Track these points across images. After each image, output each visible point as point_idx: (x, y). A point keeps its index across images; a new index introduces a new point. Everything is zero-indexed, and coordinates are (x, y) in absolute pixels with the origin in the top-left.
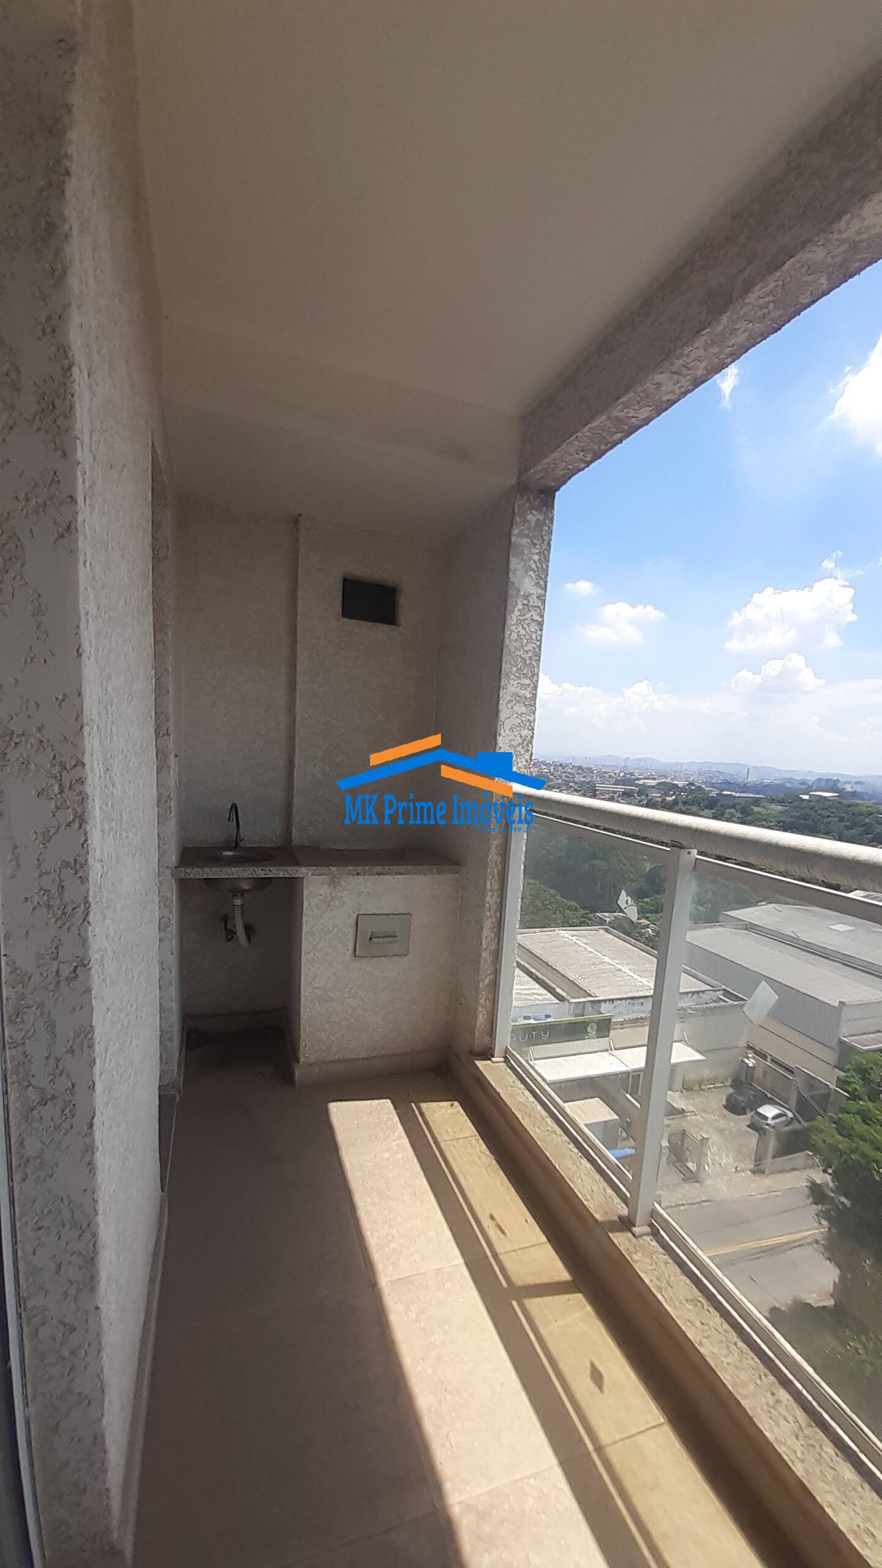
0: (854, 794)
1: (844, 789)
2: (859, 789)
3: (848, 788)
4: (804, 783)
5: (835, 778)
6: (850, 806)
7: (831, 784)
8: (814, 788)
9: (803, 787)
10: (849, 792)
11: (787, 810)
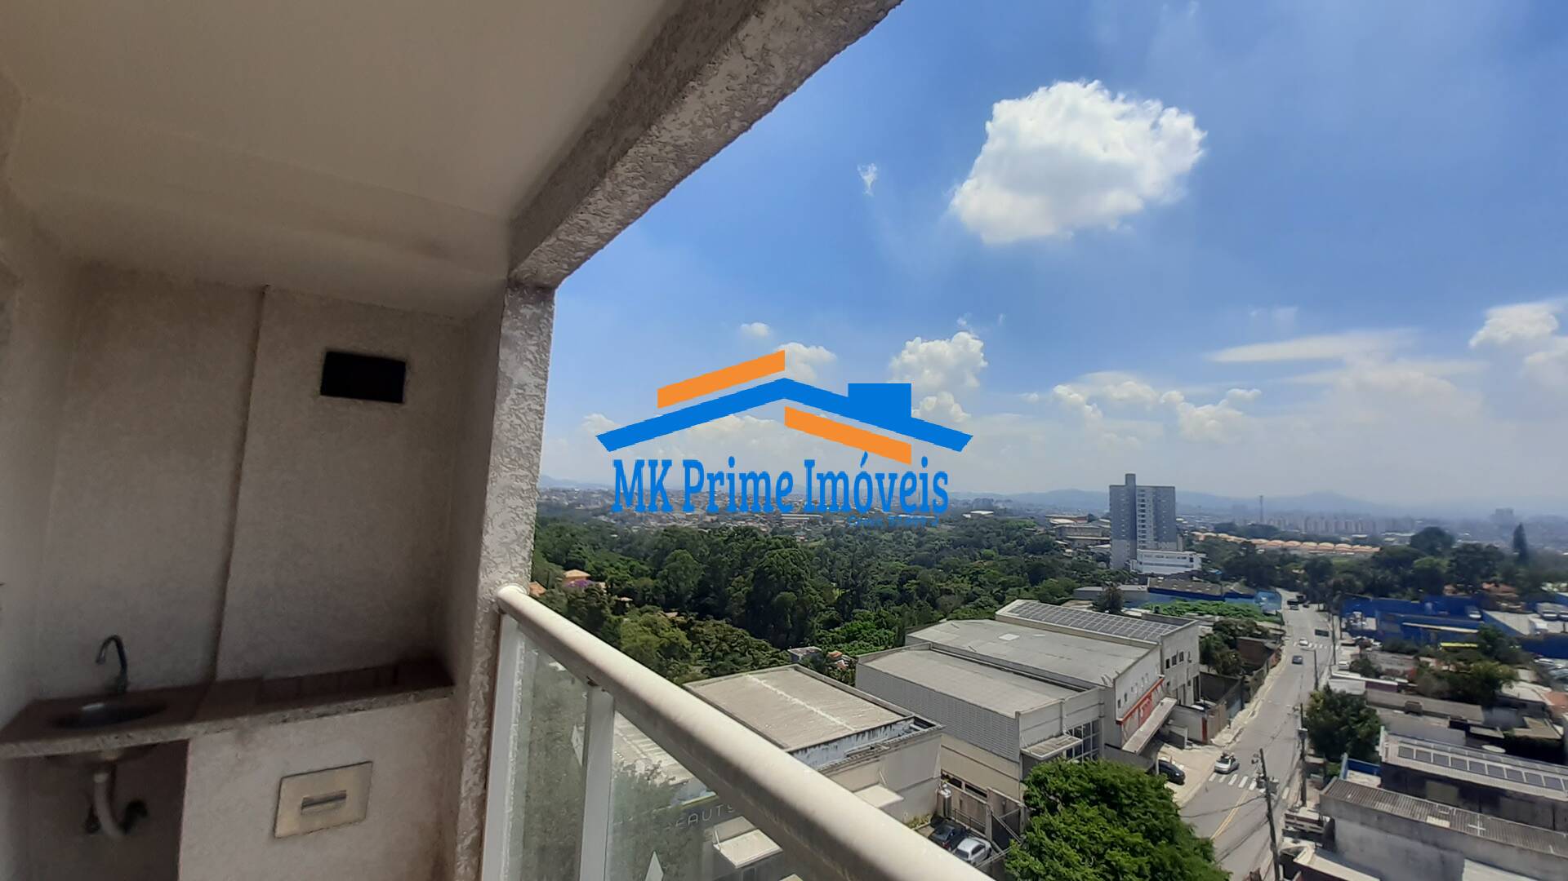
0: (1005, 511)
1: (997, 507)
2: (1009, 507)
3: (1001, 506)
4: (966, 503)
5: (989, 498)
6: (1003, 522)
7: (987, 504)
8: (974, 507)
9: (966, 506)
10: (1001, 510)
11: (954, 529)
